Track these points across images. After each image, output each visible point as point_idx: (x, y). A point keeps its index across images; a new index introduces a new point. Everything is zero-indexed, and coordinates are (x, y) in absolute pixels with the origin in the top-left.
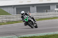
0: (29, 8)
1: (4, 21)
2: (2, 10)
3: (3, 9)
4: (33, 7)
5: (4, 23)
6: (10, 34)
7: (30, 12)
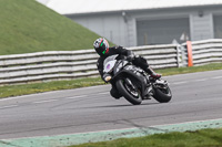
0: (187, 21)
1: (89, 73)
2: (82, 28)
3: (84, 24)
4: (201, 16)
5: (92, 80)
6: (115, 122)
7: (189, 36)
